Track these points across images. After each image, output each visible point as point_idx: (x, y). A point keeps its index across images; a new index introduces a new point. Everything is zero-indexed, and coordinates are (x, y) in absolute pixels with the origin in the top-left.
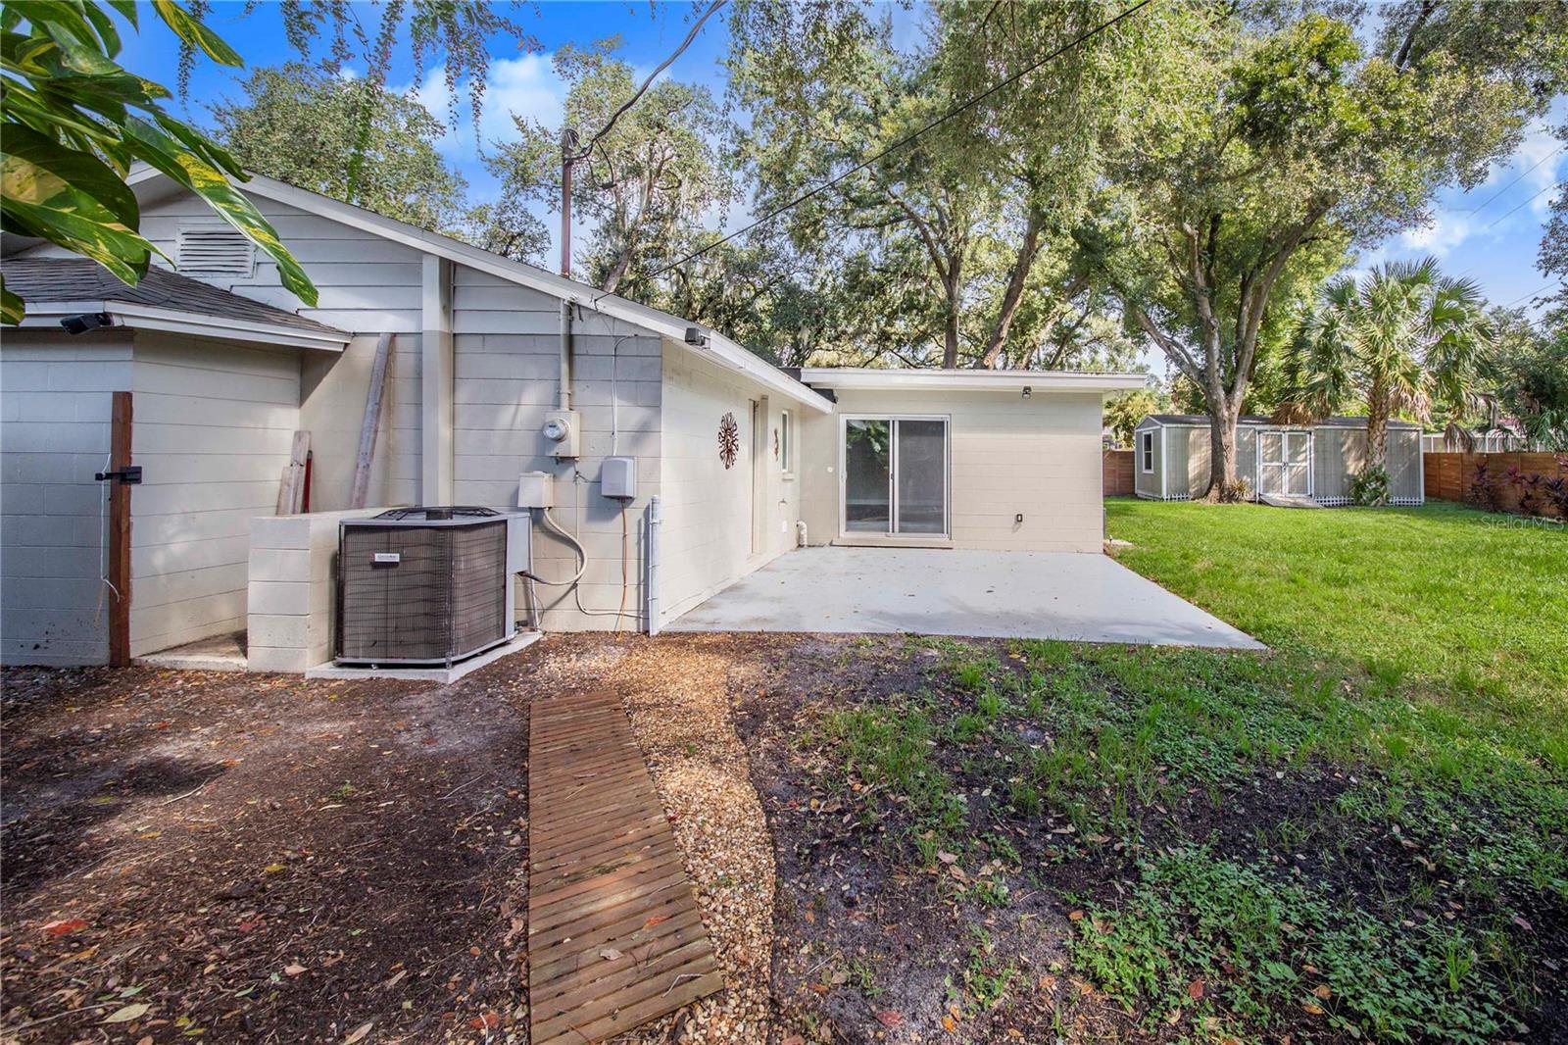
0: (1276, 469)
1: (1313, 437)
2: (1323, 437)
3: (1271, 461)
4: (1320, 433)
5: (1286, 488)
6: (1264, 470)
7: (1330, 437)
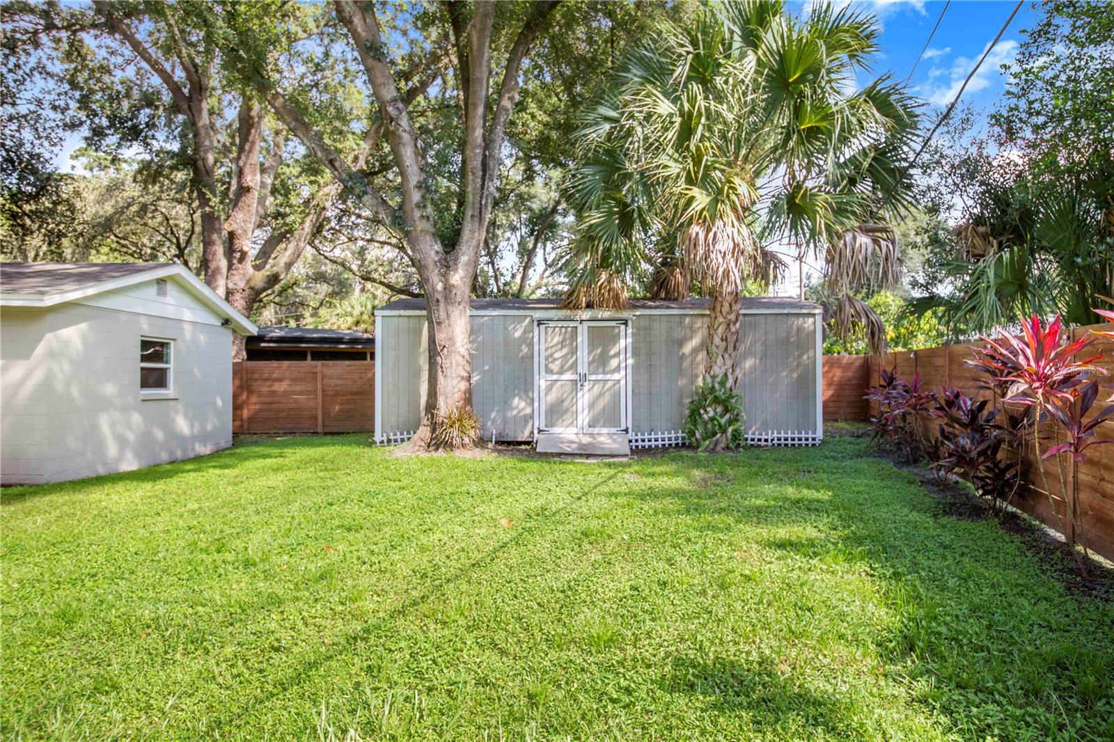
0: (568, 388)
1: (630, 331)
2: (649, 328)
3: (561, 372)
4: (644, 323)
5: (584, 418)
6: (549, 389)
7: (659, 330)
